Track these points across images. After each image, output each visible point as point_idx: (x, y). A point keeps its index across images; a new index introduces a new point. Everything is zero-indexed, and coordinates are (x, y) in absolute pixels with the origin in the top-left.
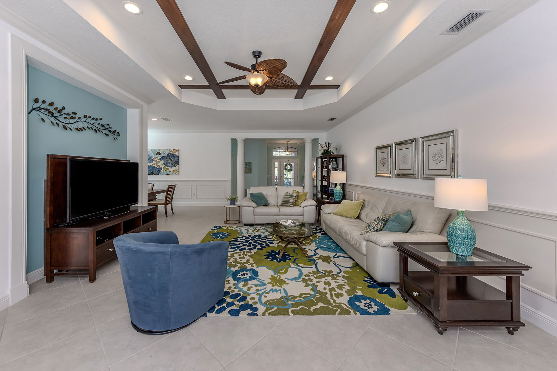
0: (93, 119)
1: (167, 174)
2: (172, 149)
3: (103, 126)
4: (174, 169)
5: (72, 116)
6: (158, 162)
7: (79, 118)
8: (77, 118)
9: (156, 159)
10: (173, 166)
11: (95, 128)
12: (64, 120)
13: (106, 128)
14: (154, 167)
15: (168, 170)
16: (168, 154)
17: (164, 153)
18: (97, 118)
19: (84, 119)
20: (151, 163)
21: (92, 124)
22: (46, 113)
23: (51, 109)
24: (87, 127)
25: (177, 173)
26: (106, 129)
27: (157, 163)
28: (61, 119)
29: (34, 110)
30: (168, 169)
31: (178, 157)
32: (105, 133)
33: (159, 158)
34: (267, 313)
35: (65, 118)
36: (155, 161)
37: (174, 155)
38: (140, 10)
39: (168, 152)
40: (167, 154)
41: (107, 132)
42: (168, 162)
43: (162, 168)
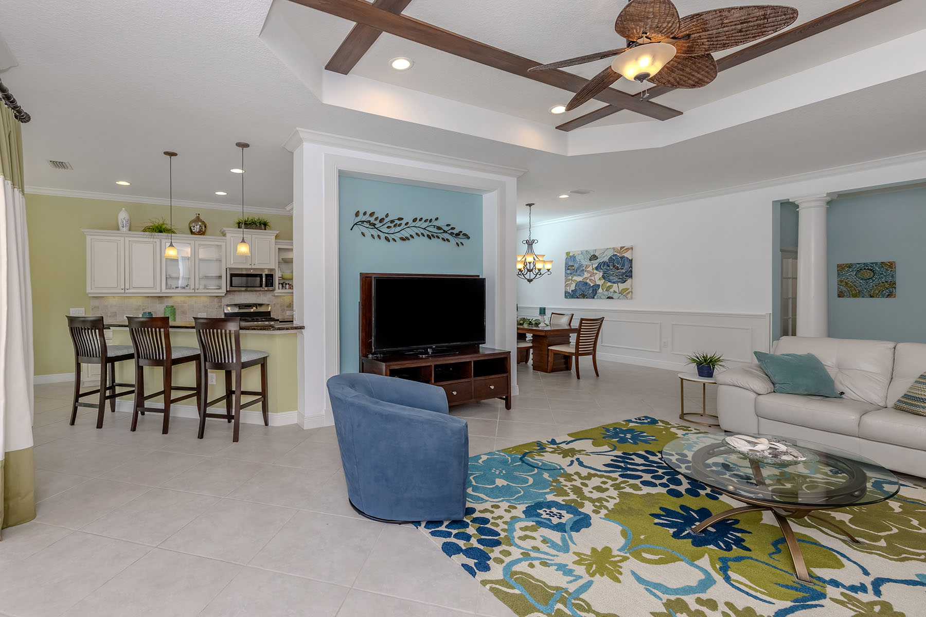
0: (426, 221)
1: (609, 298)
2: (618, 246)
3: (439, 228)
4: (622, 286)
5: (397, 222)
6: (593, 274)
7: (407, 224)
8: (403, 225)
9: (590, 269)
10: (620, 280)
11: (428, 233)
12: (387, 230)
13: (444, 230)
14: (586, 283)
15: (612, 290)
16: (611, 258)
17: (603, 256)
18: (431, 219)
19: (414, 224)
20: (580, 276)
21: (424, 229)
22: (368, 225)
23: (372, 220)
24: (416, 233)
25: (629, 296)
26: (445, 232)
27: (591, 276)
28: (384, 229)
29: (355, 225)
30: (610, 287)
31: (631, 261)
32: (442, 238)
33: (595, 266)
34: (491, 585)
35: (389, 227)
36: (588, 272)
37: (622, 258)
38: (411, 63)
39: (610, 254)
40: (609, 257)
41: (446, 236)
42: (612, 273)
43: (599, 285)
